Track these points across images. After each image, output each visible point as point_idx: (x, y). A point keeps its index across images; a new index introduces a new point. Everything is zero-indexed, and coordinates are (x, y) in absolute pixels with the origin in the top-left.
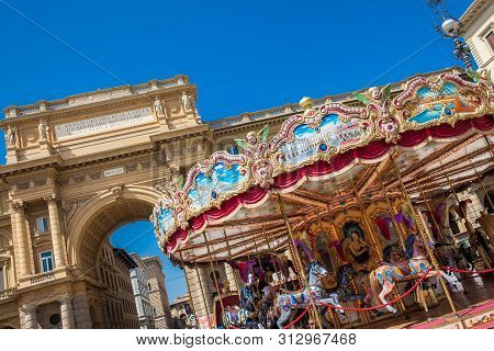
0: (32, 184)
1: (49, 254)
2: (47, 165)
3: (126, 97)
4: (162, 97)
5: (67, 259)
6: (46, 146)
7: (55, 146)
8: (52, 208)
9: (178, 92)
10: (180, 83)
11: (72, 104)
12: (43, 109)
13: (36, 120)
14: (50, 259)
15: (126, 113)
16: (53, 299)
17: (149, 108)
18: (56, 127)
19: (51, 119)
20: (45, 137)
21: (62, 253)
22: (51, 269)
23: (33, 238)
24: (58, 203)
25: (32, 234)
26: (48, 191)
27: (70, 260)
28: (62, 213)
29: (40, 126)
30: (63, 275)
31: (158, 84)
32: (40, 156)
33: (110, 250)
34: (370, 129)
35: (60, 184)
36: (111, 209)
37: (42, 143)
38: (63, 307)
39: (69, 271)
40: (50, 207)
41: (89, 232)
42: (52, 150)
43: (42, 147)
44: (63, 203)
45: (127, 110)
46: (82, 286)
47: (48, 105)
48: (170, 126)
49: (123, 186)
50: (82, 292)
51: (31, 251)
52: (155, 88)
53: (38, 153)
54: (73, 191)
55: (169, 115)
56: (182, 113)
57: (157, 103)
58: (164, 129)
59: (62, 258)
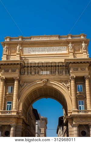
0: (10, 71)
1: (10, 103)
2: (18, 64)
3: (56, 40)
4: (73, 43)
5: (18, 107)
6: (19, 55)
7: (22, 56)
8: (16, 83)
9: (81, 42)
10: (82, 37)
11: (32, 40)
12: (20, 39)
13: (17, 44)
14: (10, 105)
15: (55, 47)
16: (9, 124)
17: (66, 47)
18: (24, 48)
19: (23, 44)
20: (19, 51)
21: (16, 104)
22: (10, 110)
23: (6, 94)
24: (19, 81)
25: (6, 92)
26: (16, 75)
27: (19, 108)
28: (20, 86)
29: (18, 47)
30: (15, 114)
31: (72, 37)
32: (16, 59)
33: (31, 109)
36: (40, 89)
37: (18, 54)
38: (12, 129)
39: (18, 113)
40: (15, 82)
41: (28, 97)
42: (21, 58)
43: (17, 56)
44: (21, 82)
45: (55, 46)
46: (21, 121)
47: (22, 39)
48: (74, 57)
49: (48, 80)
50: (20, 124)
51: (4, 100)
52: (70, 38)
53: (15, 58)
54: (26, 77)
55: (74, 51)
56: (81, 52)
57: (70, 45)
58: (71, 57)
59: (16, 106)
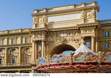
1: (41, 56)
2: (43, 30)
3: (72, 9)
4: (85, 10)
8: (43, 43)
9: (92, 9)
12: (45, 11)
13: (42, 15)
15: (71, 15)
18: (48, 18)
20: (44, 21)
23: (37, 51)
24: (45, 42)
25: (37, 50)
26: (42, 38)
28: (46, 45)
31: (85, 5)
34: (67, 60)
35: (46, 36)
36: (61, 46)
37: (43, 23)
41: (53, 52)
42: (46, 25)
44: (47, 42)
47: (47, 10)
48: (85, 21)
49: (65, 40)
51: (36, 54)
52: (83, 6)
54: (50, 39)
58: (82, 22)
